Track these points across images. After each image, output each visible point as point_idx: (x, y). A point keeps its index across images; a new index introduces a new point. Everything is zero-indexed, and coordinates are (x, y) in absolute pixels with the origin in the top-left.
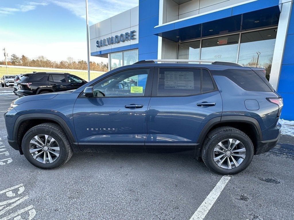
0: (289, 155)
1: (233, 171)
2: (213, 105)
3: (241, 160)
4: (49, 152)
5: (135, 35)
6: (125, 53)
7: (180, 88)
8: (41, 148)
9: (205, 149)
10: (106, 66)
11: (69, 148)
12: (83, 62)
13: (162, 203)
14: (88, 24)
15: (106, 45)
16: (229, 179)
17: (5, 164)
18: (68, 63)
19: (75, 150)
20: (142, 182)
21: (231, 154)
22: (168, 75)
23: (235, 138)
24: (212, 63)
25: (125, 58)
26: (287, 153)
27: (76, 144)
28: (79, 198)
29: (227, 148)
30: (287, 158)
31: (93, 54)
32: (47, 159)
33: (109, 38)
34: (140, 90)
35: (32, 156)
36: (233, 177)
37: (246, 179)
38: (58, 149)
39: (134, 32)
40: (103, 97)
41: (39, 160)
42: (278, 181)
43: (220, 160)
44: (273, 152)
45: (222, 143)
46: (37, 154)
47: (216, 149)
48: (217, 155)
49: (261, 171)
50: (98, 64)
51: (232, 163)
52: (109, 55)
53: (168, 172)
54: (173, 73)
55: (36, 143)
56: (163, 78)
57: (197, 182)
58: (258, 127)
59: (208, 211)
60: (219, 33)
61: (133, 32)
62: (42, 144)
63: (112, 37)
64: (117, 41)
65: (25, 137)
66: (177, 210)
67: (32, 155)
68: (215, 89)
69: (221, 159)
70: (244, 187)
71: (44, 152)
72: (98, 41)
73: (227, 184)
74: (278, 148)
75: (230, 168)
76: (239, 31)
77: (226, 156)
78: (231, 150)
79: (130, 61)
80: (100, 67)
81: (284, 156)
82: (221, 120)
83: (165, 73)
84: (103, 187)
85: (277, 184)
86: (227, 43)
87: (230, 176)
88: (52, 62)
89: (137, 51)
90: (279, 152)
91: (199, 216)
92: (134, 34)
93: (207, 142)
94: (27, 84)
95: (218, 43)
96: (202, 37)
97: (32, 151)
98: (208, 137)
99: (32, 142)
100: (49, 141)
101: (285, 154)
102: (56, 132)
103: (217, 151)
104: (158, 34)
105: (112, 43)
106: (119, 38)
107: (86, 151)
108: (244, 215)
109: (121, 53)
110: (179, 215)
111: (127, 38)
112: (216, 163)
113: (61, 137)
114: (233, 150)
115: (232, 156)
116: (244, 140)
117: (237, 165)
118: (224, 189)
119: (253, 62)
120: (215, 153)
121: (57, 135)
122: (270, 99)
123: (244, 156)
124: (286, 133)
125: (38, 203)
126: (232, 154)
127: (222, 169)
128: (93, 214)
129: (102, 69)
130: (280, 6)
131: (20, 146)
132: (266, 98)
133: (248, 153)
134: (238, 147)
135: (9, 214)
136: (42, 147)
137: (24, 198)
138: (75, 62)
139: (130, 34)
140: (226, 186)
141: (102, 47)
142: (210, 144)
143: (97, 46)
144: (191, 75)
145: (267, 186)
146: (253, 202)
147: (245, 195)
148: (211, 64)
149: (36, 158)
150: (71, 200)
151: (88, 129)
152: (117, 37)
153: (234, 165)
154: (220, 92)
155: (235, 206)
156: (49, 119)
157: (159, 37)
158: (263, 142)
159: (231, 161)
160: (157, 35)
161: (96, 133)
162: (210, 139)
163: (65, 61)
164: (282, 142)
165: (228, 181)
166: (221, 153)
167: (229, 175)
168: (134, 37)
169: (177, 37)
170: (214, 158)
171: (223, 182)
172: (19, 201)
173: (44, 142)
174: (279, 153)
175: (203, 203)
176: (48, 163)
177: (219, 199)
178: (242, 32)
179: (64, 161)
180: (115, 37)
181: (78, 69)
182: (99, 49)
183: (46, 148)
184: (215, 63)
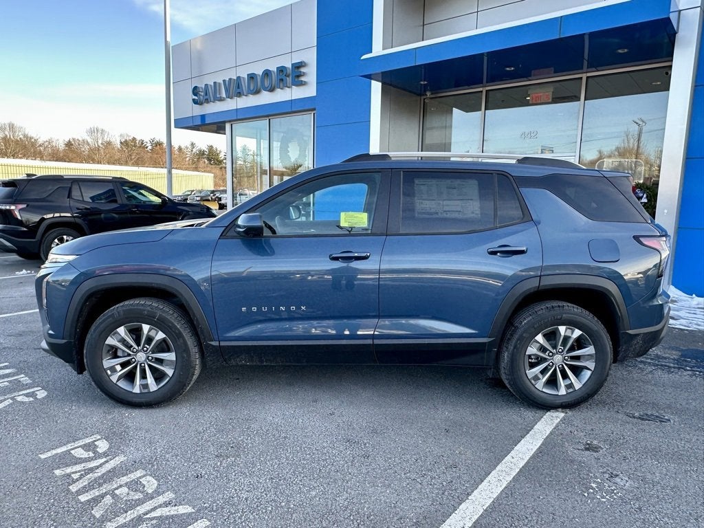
0: (697, 371)
1: (570, 400)
2: (522, 252)
3: (587, 375)
4: (149, 366)
5: (304, 74)
6: (276, 121)
7: (449, 216)
8: (129, 355)
9: (506, 351)
10: (204, 154)
11: (197, 356)
12: (135, 143)
13: (421, 461)
14: (168, 39)
15: (221, 99)
16: (561, 417)
17: (31, 399)
18: (89, 145)
19: (211, 361)
20: (369, 427)
21: (563, 362)
22: (422, 187)
23: (572, 324)
24: (518, 160)
25: (274, 135)
26: (694, 367)
27: (215, 343)
28: (239, 456)
29: (555, 347)
30: (691, 376)
31: (183, 124)
32: (144, 382)
33: (230, 79)
34: (360, 220)
35: (109, 376)
36: (570, 413)
37: (598, 416)
38: (171, 356)
39: (303, 64)
40: (272, 237)
41: (123, 384)
42: (666, 417)
43: (540, 376)
44: (662, 365)
45: (545, 336)
46: (120, 371)
47: (532, 350)
48: (532, 366)
49: (631, 402)
50: (180, 149)
51: (568, 382)
52: (228, 126)
53: (425, 407)
54: (434, 182)
55: (119, 345)
56: (410, 194)
57: (492, 424)
58: (617, 299)
59: (518, 470)
60: (530, 76)
61: (298, 66)
62: (132, 346)
63: (238, 78)
64: (252, 88)
65: (95, 331)
66: (454, 470)
67: (109, 372)
68: (526, 217)
69: (543, 372)
70: (592, 430)
71: (136, 367)
72: (195, 88)
73: (557, 426)
74: (675, 357)
75: (563, 391)
76: (580, 71)
77: (552, 366)
78: (563, 351)
79: (290, 142)
80: (187, 159)
81: (685, 373)
82: (541, 284)
83: (417, 181)
84: (285, 438)
85: (663, 423)
86: (553, 98)
87: (563, 412)
88: (40, 141)
89: (309, 118)
90: (676, 365)
91: (501, 478)
92: (303, 70)
93: (512, 335)
94: (13, 207)
95: (528, 98)
96: (487, 82)
97: (107, 363)
98: (512, 324)
99: (110, 341)
100: (149, 340)
101: (688, 368)
102: (169, 317)
103: (533, 355)
104: (371, 75)
105: (239, 95)
106: (259, 80)
107: (234, 363)
108: (592, 473)
109: (264, 123)
110: (459, 477)
111: (282, 80)
112: (533, 381)
113: (181, 330)
114: (568, 352)
115: (566, 364)
116: (590, 329)
117: (578, 385)
118: (551, 433)
119: (627, 145)
120: (530, 360)
121: (170, 325)
122: (642, 239)
123: (591, 365)
124: (699, 325)
125: (153, 466)
126: (567, 360)
127: (546, 395)
128: (280, 480)
129: (194, 163)
130: (673, 17)
131: (80, 353)
132: (634, 237)
133: (599, 357)
134: (580, 343)
135: (100, 485)
136: (132, 353)
137: (117, 458)
138: (109, 143)
139: (289, 71)
140: (554, 429)
141: (208, 102)
142: (518, 339)
143: (194, 100)
144: (472, 186)
145: (641, 427)
146: (611, 454)
147: (595, 442)
148: (514, 162)
149: (117, 381)
150: (224, 459)
151: (244, 309)
152: (252, 77)
153: (570, 386)
154: (537, 223)
155: (572, 461)
156: (156, 286)
157: (372, 81)
158: (630, 332)
159: (565, 376)
160: (370, 77)
161: (261, 318)
162: (517, 328)
163: (80, 139)
164: (684, 346)
165: (559, 420)
166: (542, 358)
167: (560, 410)
168: (303, 79)
169: (422, 83)
170: (527, 372)
171: (548, 423)
172: (107, 465)
173: (138, 342)
174: (674, 368)
175: (506, 458)
176: (146, 391)
177: (540, 451)
178: (589, 75)
179: (184, 386)
180: (246, 77)
181: (121, 164)
182: (198, 111)
183: (141, 357)
184: (525, 160)
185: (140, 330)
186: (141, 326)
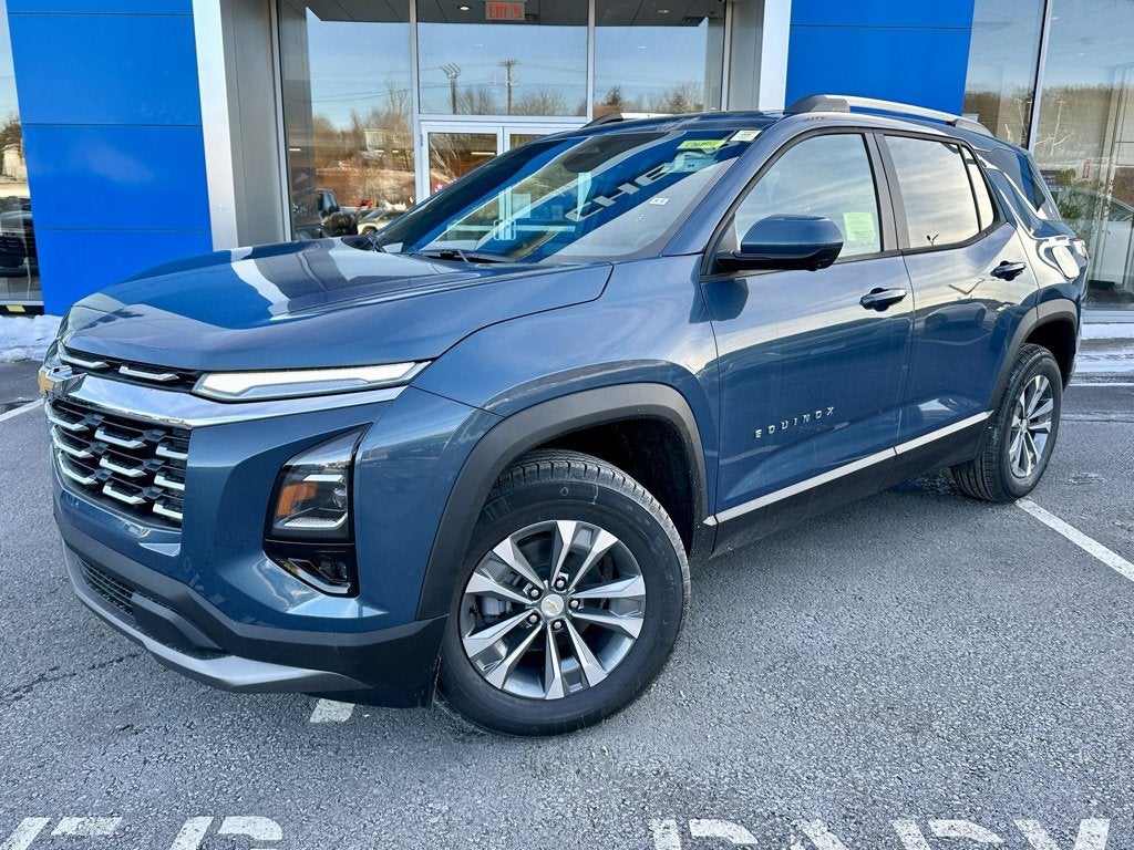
151: (758, 434)
185: (549, 538)
186: (555, 527)
